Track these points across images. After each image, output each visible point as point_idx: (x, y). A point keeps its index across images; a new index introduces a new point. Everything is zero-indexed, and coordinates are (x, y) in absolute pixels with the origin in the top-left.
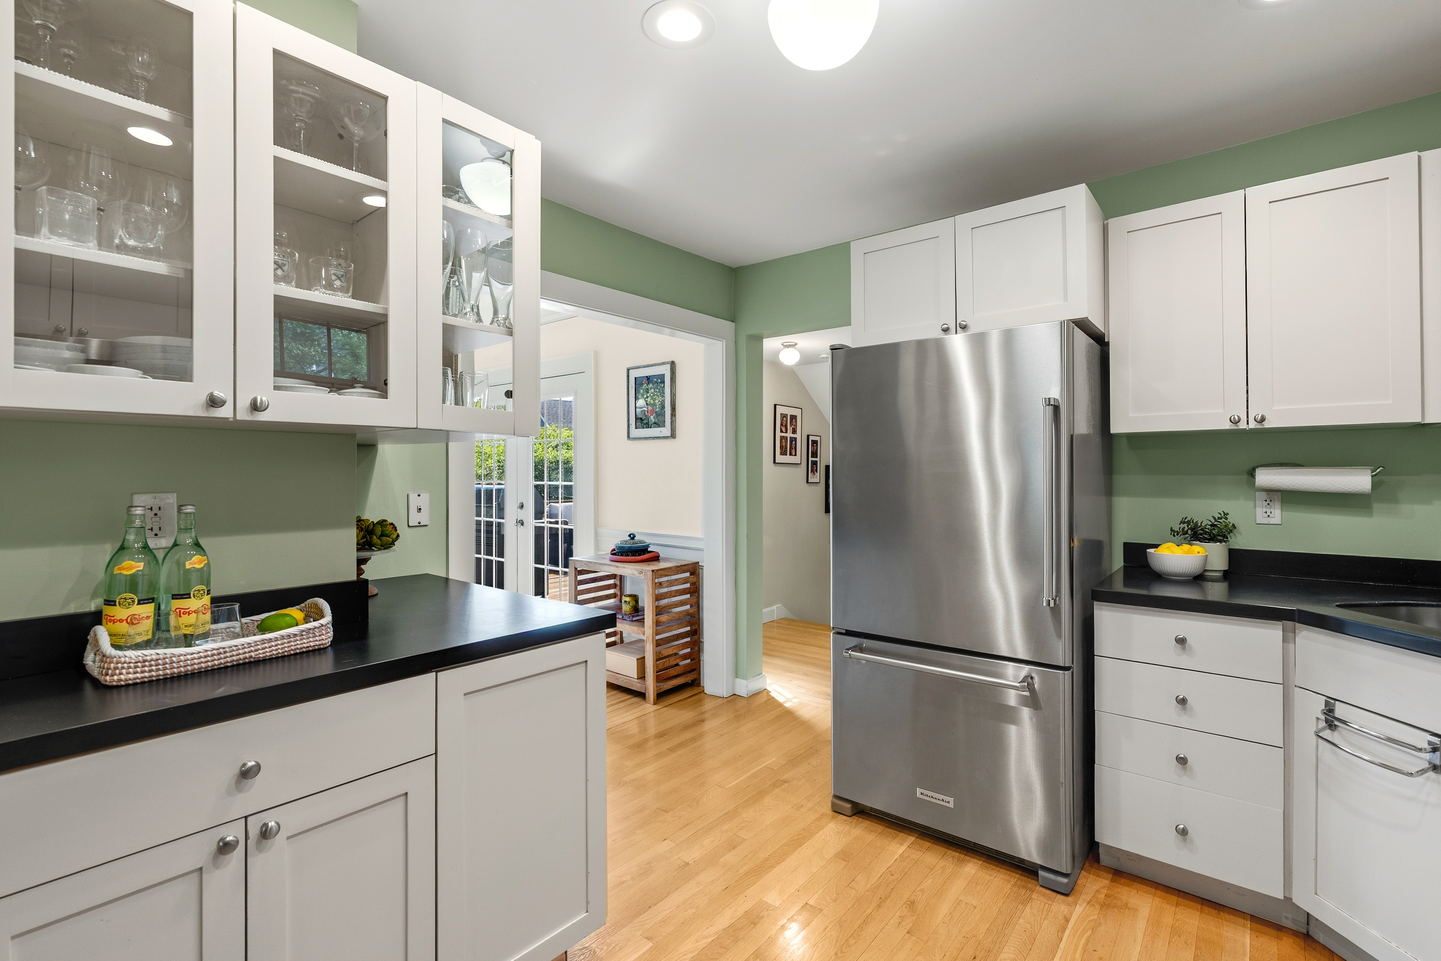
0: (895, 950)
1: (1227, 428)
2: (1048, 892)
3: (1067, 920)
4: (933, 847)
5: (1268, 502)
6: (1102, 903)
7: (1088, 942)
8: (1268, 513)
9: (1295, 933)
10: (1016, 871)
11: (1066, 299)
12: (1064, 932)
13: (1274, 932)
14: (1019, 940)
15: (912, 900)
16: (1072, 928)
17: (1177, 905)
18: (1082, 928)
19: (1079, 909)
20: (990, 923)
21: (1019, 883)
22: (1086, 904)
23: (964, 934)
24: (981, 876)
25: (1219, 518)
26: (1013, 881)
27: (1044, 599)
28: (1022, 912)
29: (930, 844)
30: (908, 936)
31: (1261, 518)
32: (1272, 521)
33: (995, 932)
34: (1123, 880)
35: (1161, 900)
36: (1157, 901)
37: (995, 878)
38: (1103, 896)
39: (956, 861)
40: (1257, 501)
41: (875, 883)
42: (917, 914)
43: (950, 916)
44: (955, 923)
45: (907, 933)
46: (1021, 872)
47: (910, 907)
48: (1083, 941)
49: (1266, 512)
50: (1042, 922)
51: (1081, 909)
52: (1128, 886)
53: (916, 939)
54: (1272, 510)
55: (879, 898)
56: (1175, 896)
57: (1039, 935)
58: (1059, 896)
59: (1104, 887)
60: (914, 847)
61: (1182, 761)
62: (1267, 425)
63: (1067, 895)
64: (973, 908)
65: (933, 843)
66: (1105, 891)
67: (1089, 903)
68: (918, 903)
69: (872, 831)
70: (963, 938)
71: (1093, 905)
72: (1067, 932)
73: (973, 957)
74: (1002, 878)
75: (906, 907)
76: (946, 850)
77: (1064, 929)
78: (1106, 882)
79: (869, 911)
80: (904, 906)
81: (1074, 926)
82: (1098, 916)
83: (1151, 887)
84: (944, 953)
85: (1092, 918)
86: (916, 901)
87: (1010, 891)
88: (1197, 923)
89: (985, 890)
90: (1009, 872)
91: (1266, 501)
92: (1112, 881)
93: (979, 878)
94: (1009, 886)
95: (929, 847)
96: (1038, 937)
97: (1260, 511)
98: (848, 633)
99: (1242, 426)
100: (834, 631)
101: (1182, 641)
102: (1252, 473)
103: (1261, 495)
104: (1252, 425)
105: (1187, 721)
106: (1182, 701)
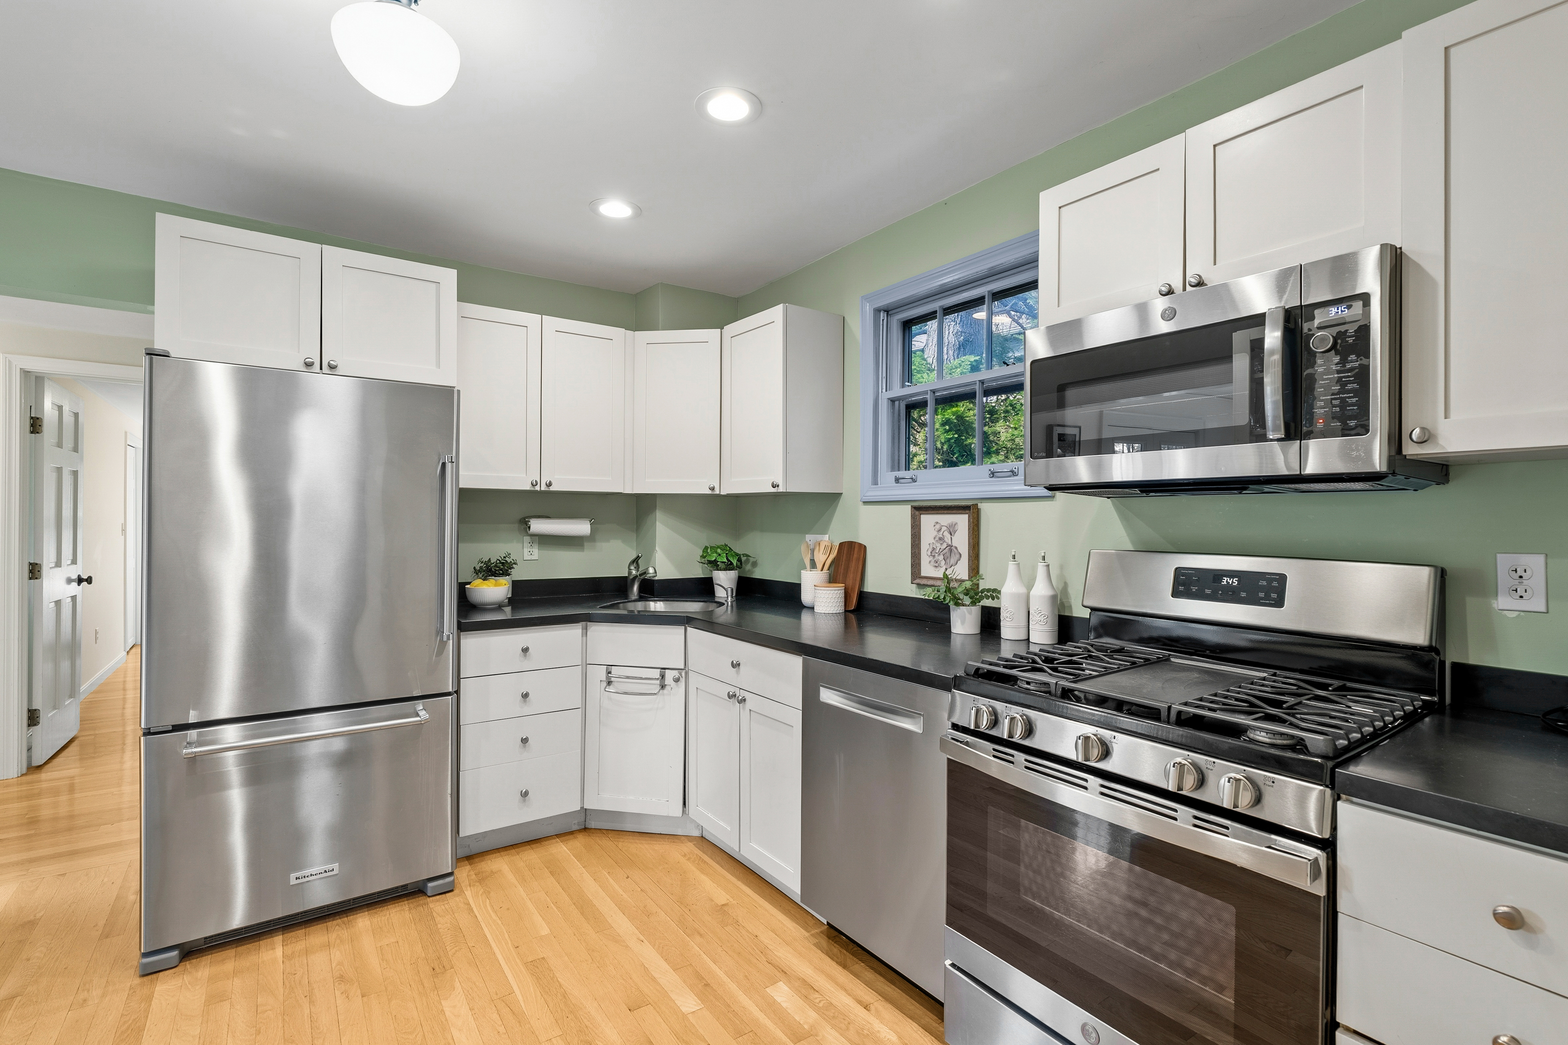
0: (367, 1015)
1: (528, 489)
2: (438, 897)
3: (469, 904)
4: (309, 931)
5: (531, 544)
6: (478, 880)
7: (492, 906)
8: (531, 552)
9: (580, 831)
10: (401, 900)
11: (438, 365)
12: (473, 911)
13: (571, 836)
14: (451, 937)
15: (339, 975)
16: (476, 906)
17: (518, 854)
18: (481, 902)
19: (468, 893)
20: (420, 943)
21: (411, 905)
22: (469, 887)
23: (409, 963)
24: (378, 921)
25: (504, 557)
26: (406, 908)
27: (444, 634)
28: (434, 920)
29: (304, 930)
30: (365, 999)
31: (527, 557)
32: (533, 558)
33: (430, 944)
34: (476, 860)
35: (507, 856)
36: (506, 858)
37: (390, 915)
38: (474, 876)
39: (343, 926)
40: (524, 544)
41: (284, 992)
42: (355, 981)
43: (384, 961)
44: (394, 962)
45: (362, 997)
46: (405, 899)
47: (342, 981)
48: (489, 908)
49: (530, 552)
50: (453, 916)
51: (470, 892)
52: (483, 861)
53: (376, 995)
54: (533, 550)
55: (303, 997)
56: (512, 849)
57: (460, 925)
58: (448, 895)
59: (469, 871)
60: (289, 942)
61: (525, 741)
62: (552, 489)
63: (451, 891)
64: (397, 944)
65: (305, 928)
66: (472, 873)
67: (470, 886)
68: (347, 973)
69: (224, 960)
70: (411, 965)
71: (474, 885)
72: (475, 910)
73: (432, 970)
74: (396, 911)
75: (338, 983)
76: (325, 924)
77: (471, 910)
78: (468, 867)
79: (307, 1011)
80: (337, 984)
81: (475, 904)
82: (483, 889)
83: (496, 853)
84: (408, 985)
85: (481, 892)
86: (342, 974)
87: (411, 915)
88: (536, 856)
89: (392, 927)
90: (397, 904)
91: (530, 543)
92: (470, 864)
93: (378, 923)
94: (407, 913)
95: (305, 933)
96: (461, 926)
97: (526, 550)
98: (177, 728)
99: (537, 488)
100: (148, 733)
101: (525, 650)
102: (524, 523)
103: (527, 539)
104: (543, 488)
105: (527, 710)
106: (525, 696)
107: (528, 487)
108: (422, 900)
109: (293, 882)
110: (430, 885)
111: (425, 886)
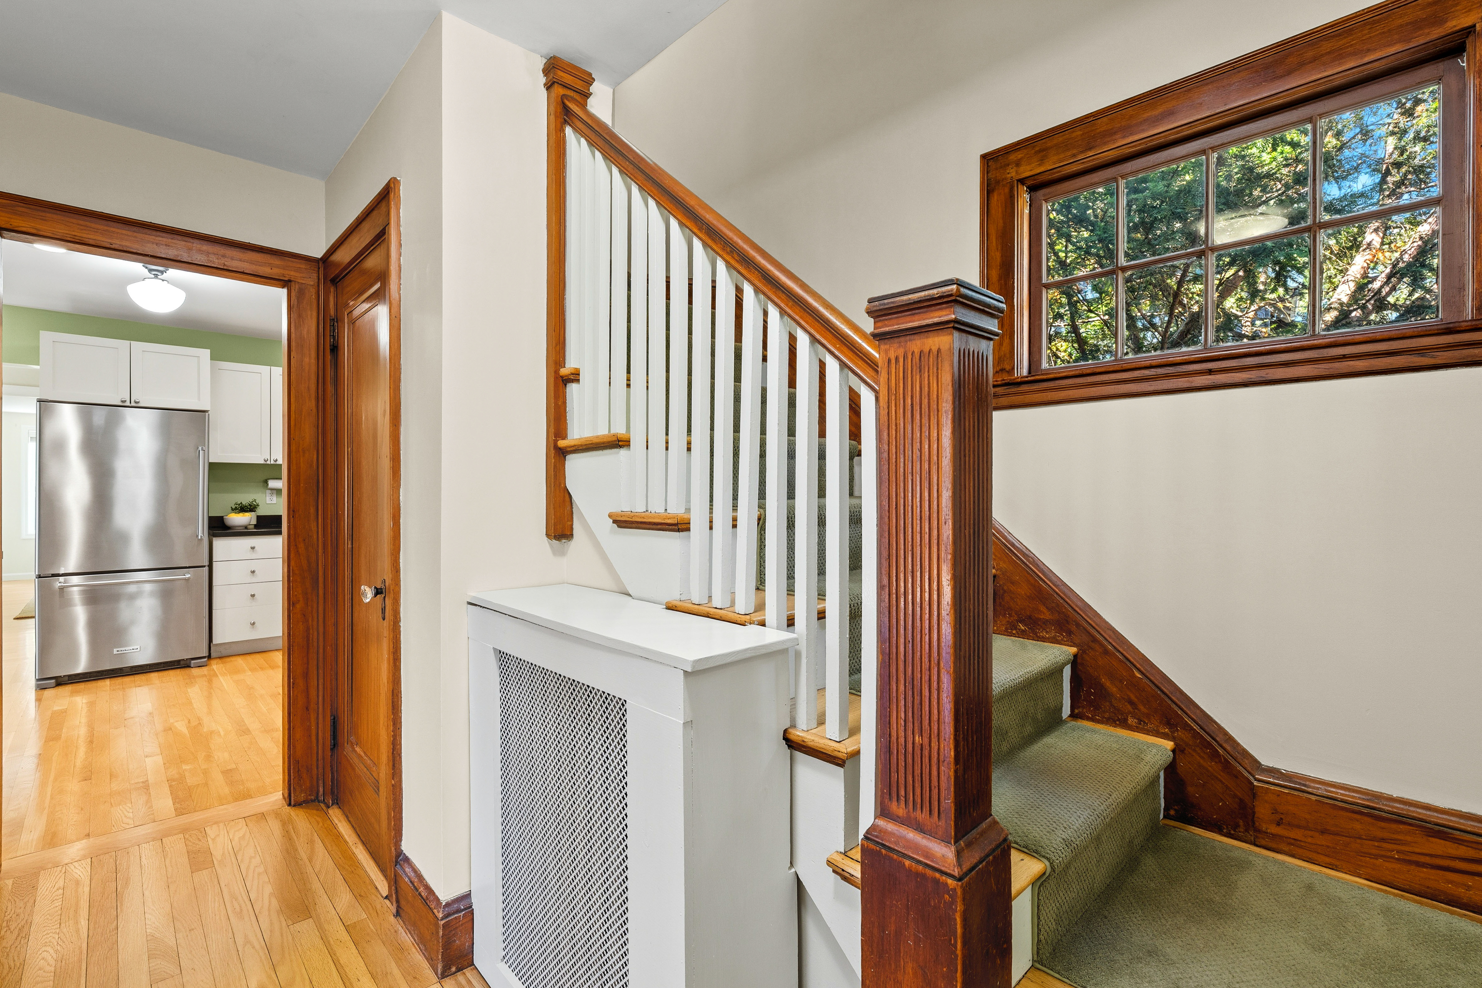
2: (197, 668)
5: (271, 494)
8: (271, 499)
11: (199, 399)
16: (220, 676)
22: (218, 667)
25: (252, 502)
27: (203, 538)
31: (268, 501)
32: (273, 502)
34: (224, 657)
40: (266, 494)
51: (218, 669)
58: (203, 668)
61: (253, 596)
63: (205, 666)
72: (219, 678)
77: (217, 678)
83: (237, 656)
97: (268, 498)
98: (54, 575)
99: (268, 462)
100: (39, 577)
101: (253, 548)
102: (266, 482)
103: (268, 492)
104: (272, 462)
105: (254, 580)
106: (253, 572)
107: (262, 462)
108: (187, 671)
109: (115, 652)
110: (193, 662)
111: (190, 663)
